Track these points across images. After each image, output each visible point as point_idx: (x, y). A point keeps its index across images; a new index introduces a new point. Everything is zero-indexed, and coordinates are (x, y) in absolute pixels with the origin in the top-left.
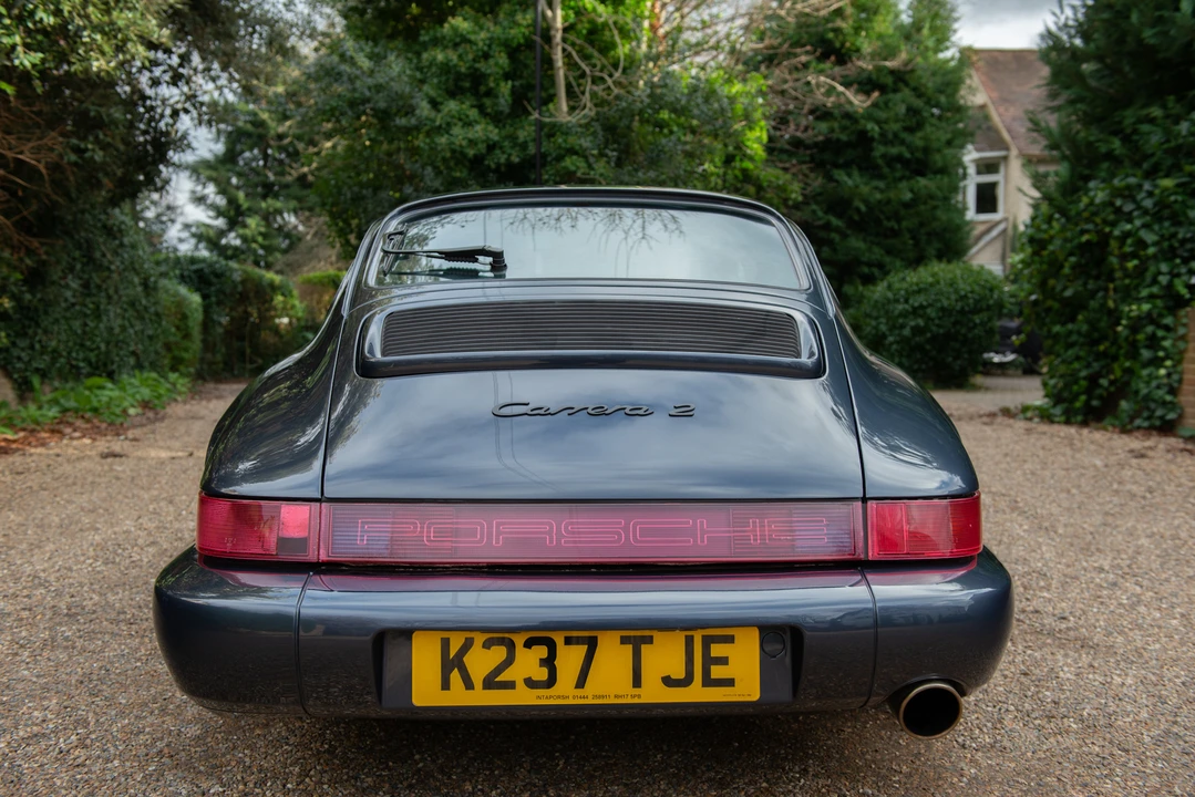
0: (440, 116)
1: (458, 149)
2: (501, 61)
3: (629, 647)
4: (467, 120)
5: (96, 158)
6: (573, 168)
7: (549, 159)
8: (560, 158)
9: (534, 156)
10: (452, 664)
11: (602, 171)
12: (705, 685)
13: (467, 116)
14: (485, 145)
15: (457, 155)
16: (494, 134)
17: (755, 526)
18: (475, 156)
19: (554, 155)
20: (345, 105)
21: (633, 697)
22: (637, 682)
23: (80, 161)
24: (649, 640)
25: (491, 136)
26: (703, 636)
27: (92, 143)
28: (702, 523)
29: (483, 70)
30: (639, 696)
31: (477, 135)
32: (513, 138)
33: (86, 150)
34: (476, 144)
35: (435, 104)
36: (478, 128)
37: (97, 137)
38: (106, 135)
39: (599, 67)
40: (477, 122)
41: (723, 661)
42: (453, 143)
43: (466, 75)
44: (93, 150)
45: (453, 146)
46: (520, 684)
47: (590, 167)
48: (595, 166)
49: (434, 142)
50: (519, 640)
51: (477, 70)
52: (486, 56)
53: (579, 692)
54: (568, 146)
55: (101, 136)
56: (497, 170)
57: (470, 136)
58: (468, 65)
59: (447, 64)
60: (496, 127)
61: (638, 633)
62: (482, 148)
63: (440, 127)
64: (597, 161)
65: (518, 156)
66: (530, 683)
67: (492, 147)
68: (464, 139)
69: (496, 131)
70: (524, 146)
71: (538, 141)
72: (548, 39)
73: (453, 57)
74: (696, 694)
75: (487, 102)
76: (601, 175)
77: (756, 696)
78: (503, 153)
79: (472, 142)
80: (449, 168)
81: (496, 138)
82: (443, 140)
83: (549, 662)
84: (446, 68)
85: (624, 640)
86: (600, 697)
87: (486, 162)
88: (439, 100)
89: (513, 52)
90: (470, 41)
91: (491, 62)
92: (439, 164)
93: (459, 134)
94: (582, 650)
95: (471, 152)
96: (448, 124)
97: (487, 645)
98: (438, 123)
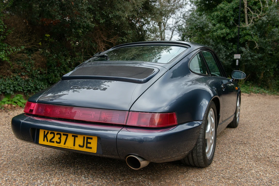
0: (215, 27)
1: (219, 35)
2: (231, 13)
3: (73, 138)
4: (222, 28)
5: (125, 41)
6: (248, 39)
7: (242, 36)
8: (244, 36)
9: (238, 36)
10: (45, 136)
11: (255, 39)
12: (86, 148)
13: (222, 27)
14: (226, 34)
15: (219, 37)
16: (228, 31)
17: (104, 115)
18: (223, 37)
19: (243, 35)
20: (194, 27)
21: (73, 148)
22: (74, 145)
23: (122, 42)
24: (77, 136)
25: (227, 32)
26: (87, 137)
27: (125, 38)
28: (94, 113)
29: (226, 15)
30: (74, 148)
31: (223, 32)
32: (233, 31)
33: (124, 39)
34: (223, 34)
35: (214, 25)
36: (224, 30)
37: (126, 37)
38: (128, 36)
39: (256, 12)
40: (224, 28)
41: (90, 143)
42: (218, 34)
43: (222, 17)
44: (125, 39)
45: (218, 35)
46: (55, 142)
47: (252, 38)
48: (254, 38)
49: (213, 34)
50: (56, 133)
51: (225, 15)
52: (228, 12)
53: (64, 145)
54: (247, 33)
55: (127, 36)
56: (228, 40)
57: (222, 32)
58: (223, 15)
59: (218, 15)
60: (229, 29)
61: (75, 134)
62: (225, 35)
63: (215, 30)
64: (254, 36)
65: (234, 36)
66: (57, 142)
67: (228, 34)
68: (220, 33)
69: (229, 30)
70: (236, 33)
71: (239, 32)
72: (243, 6)
73: (219, 13)
74: (84, 149)
75: (228, 23)
76: (255, 40)
77: (95, 152)
78: (230, 35)
79: (222, 34)
80: (216, 40)
81: (229, 32)
82: (215, 34)
83: (60, 138)
84: (217, 16)
85: (73, 136)
86: (68, 147)
87: (226, 38)
88: (215, 24)
89: (234, 10)
90: (223, 9)
91: (229, 13)
92: (214, 39)
93: (219, 32)
94: (65, 137)
95: (222, 36)
96: (217, 30)
97: (51, 133)
98: (214, 29)
